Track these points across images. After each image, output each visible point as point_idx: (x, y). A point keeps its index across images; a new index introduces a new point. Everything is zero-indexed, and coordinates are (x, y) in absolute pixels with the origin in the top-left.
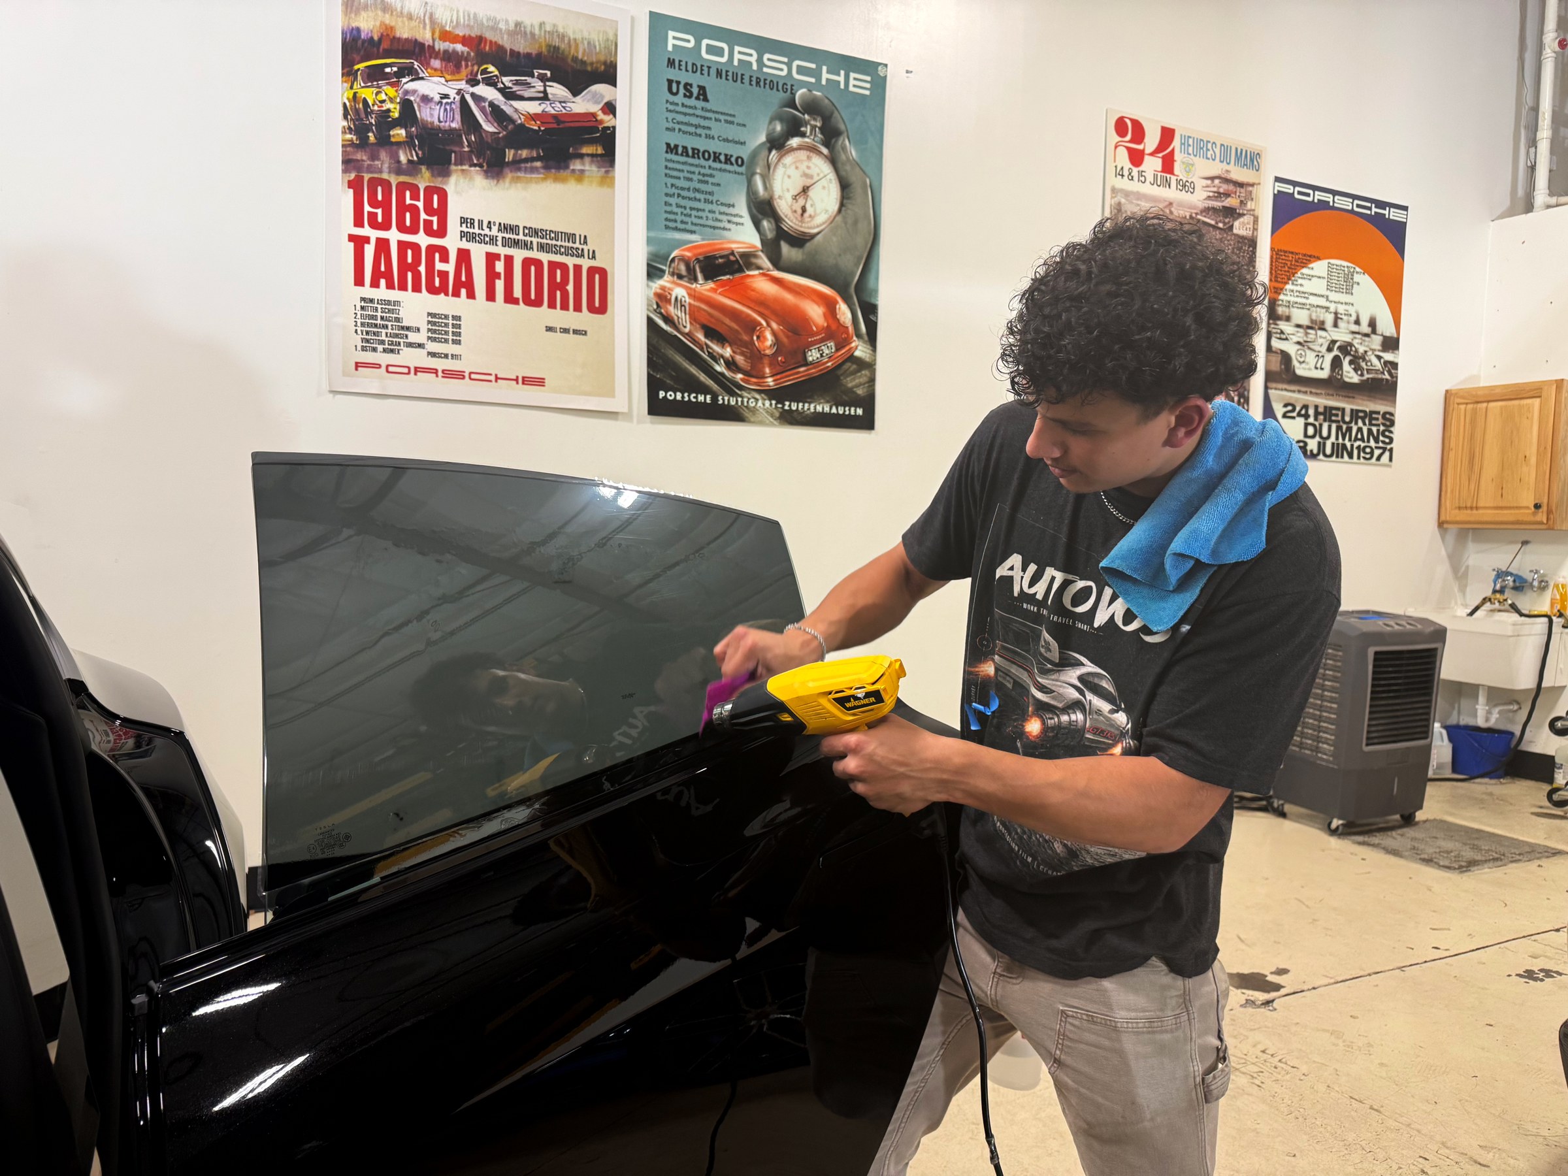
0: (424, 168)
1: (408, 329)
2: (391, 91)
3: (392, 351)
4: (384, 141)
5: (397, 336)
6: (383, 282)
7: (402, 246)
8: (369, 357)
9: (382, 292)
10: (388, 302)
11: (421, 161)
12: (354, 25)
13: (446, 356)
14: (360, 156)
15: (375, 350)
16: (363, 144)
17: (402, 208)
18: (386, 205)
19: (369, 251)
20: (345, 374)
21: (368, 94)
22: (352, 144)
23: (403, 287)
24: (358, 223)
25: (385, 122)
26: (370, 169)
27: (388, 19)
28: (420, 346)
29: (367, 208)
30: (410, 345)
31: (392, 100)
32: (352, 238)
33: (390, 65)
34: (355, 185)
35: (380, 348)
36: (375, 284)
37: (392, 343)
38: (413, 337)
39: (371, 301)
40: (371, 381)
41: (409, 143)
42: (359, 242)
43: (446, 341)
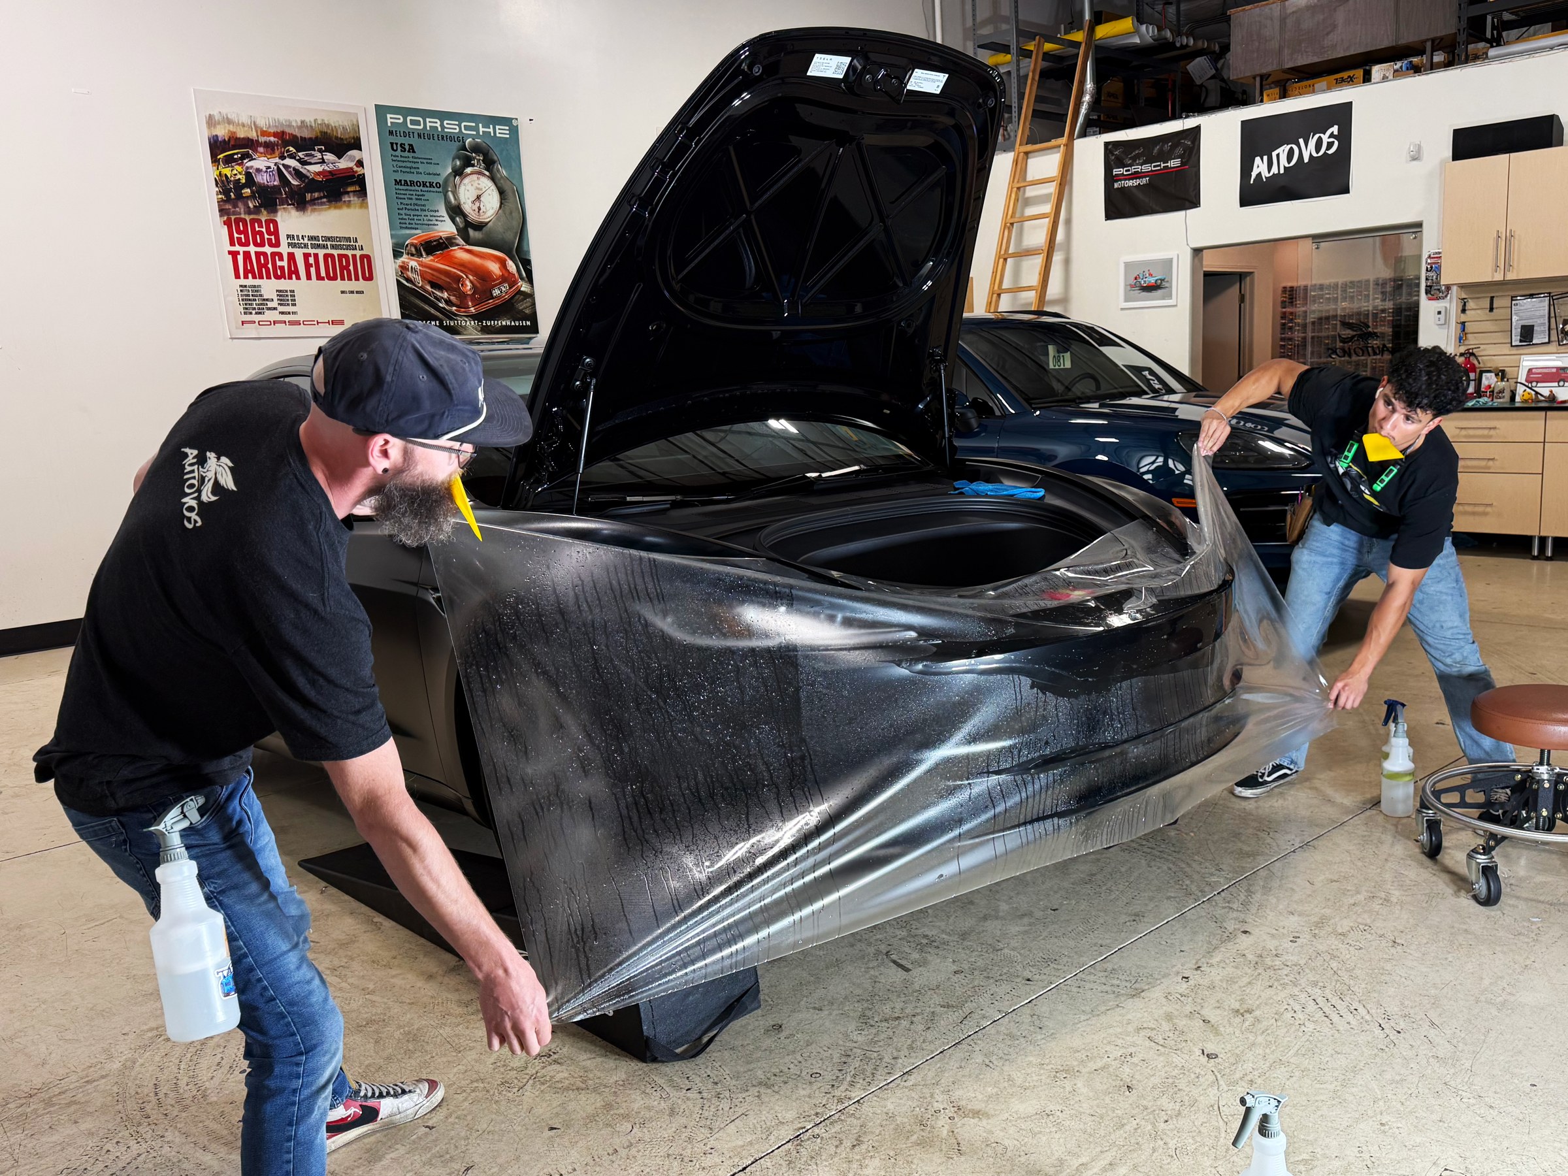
0: (263, 210)
1: (267, 300)
2: (239, 168)
3: (260, 313)
4: (240, 196)
5: (261, 304)
6: (250, 275)
7: (258, 254)
8: (248, 318)
9: (250, 281)
10: (255, 286)
11: (261, 206)
12: (214, 134)
13: (289, 313)
14: (228, 206)
15: (251, 313)
16: (228, 200)
17: (255, 233)
18: (245, 232)
19: (240, 258)
20: (237, 328)
21: (227, 171)
22: (223, 200)
23: (261, 277)
24: (232, 244)
25: (238, 186)
26: (234, 213)
27: (232, 128)
28: (275, 309)
29: (236, 235)
30: (269, 309)
31: (240, 173)
32: (230, 253)
33: (236, 153)
34: (228, 223)
35: (254, 312)
36: (246, 277)
37: (259, 309)
38: (270, 305)
39: (245, 286)
40: (251, 330)
41: (253, 197)
42: (234, 254)
43: (288, 305)
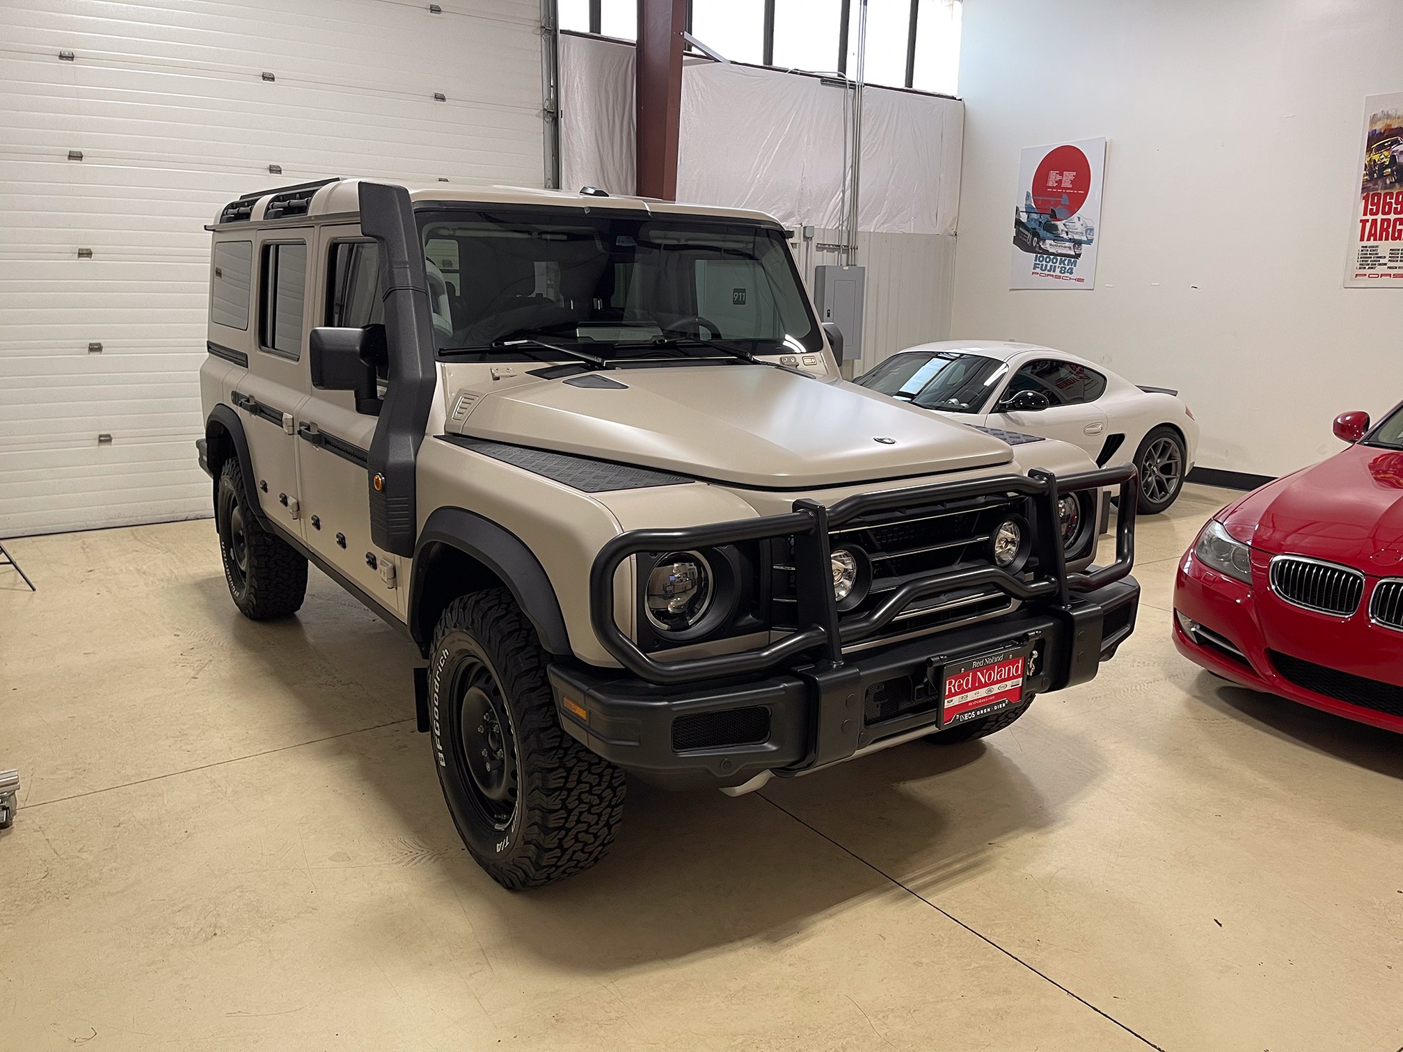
0: (1397, 184)
1: (1380, 257)
2: (1386, 153)
3: (1372, 268)
4: (1381, 176)
5: (1375, 261)
6: (1372, 238)
7: (1383, 221)
8: (1362, 271)
9: (1372, 243)
10: (1373, 247)
11: (1396, 181)
12: (1374, 129)
13: (1396, 268)
14: (1370, 185)
15: (1365, 268)
16: (1372, 179)
17: (1385, 203)
18: (1378, 205)
19: (1368, 225)
20: (1351, 280)
21: (1376, 157)
22: (1367, 180)
23: (1381, 239)
24: (1365, 214)
25: (1383, 167)
26: (1373, 190)
27: (1389, 122)
28: (1385, 264)
29: (1370, 207)
30: (1380, 265)
31: (1386, 157)
32: (1361, 221)
33: (1387, 141)
34: (1366, 199)
35: (1367, 267)
36: (1369, 239)
37: (1372, 265)
38: (1382, 261)
39: (1366, 247)
40: (1362, 282)
41: (1392, 174)
42: (1364, 222)
43: (1397, 261)
